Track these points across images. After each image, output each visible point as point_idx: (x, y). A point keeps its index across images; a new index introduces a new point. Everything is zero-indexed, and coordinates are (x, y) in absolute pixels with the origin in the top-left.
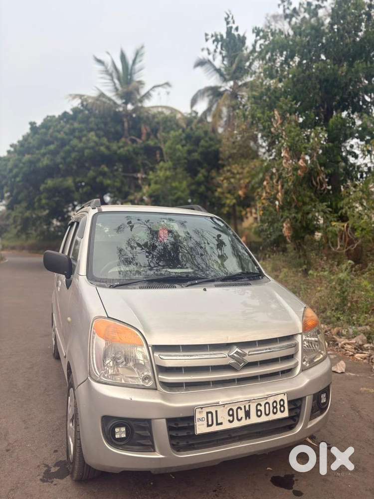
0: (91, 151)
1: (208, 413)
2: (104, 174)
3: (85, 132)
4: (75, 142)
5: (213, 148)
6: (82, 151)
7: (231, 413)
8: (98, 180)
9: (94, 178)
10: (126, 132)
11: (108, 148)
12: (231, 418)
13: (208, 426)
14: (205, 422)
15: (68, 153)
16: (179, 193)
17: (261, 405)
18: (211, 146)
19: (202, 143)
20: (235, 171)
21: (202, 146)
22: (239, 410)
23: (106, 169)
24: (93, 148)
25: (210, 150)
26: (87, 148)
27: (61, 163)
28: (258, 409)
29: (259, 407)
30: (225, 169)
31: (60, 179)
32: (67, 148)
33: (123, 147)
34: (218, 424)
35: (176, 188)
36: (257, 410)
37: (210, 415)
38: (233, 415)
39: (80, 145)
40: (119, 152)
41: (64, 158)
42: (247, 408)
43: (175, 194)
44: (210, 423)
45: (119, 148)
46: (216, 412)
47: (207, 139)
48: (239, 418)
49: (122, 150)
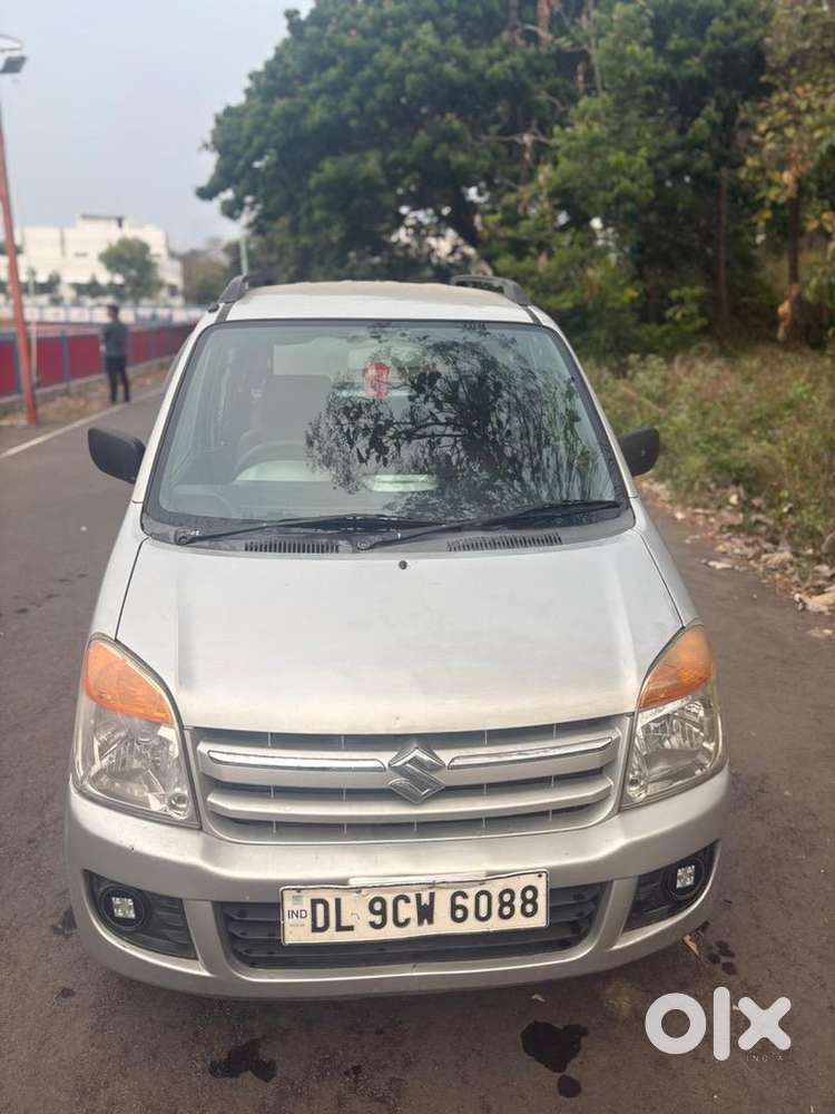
0: (422, 76)
1: (314, 902)
2: (452, 138)
3: (408, 27)
4: (385, 55)
5: (745, 39)
6: (398, 79)
7: (378, 906)
8: (437, 155)
9: (429, 151)
10: (514, 14)
11: (463, 64)
12: (378, 919)
13: (315, 929)
14: (308, 922)
15: (369, 85)
16: (626, 183)
17: (465, 896)
18: (740, 32)
19: (717, 26)
20: (803, 106)
21: (714, 37)
22: (401, 903)
23: (457, 124)
24: (424, 68)
25: (735, 45)
26: (411, 70)
27: (353, 115)
28: (457, 903)
29: (460, 900)
30: (775, 99)
31: (352, 158)
32: (367, 72)
33: (500, 58)
34: (339, 928)
35: (617, 169)
36: (454, 907)
37: (320, 908)
38: (383, 912)
39: (398, 62)
40: (489, 73)
41: (360, 102)
42: (425, 900)
43: (613, 185)
44: (320, 923)
45: (491, 61)
46: (338, 902)
47: (731, 13)
48: (401, 920)
49: (497, 66)
